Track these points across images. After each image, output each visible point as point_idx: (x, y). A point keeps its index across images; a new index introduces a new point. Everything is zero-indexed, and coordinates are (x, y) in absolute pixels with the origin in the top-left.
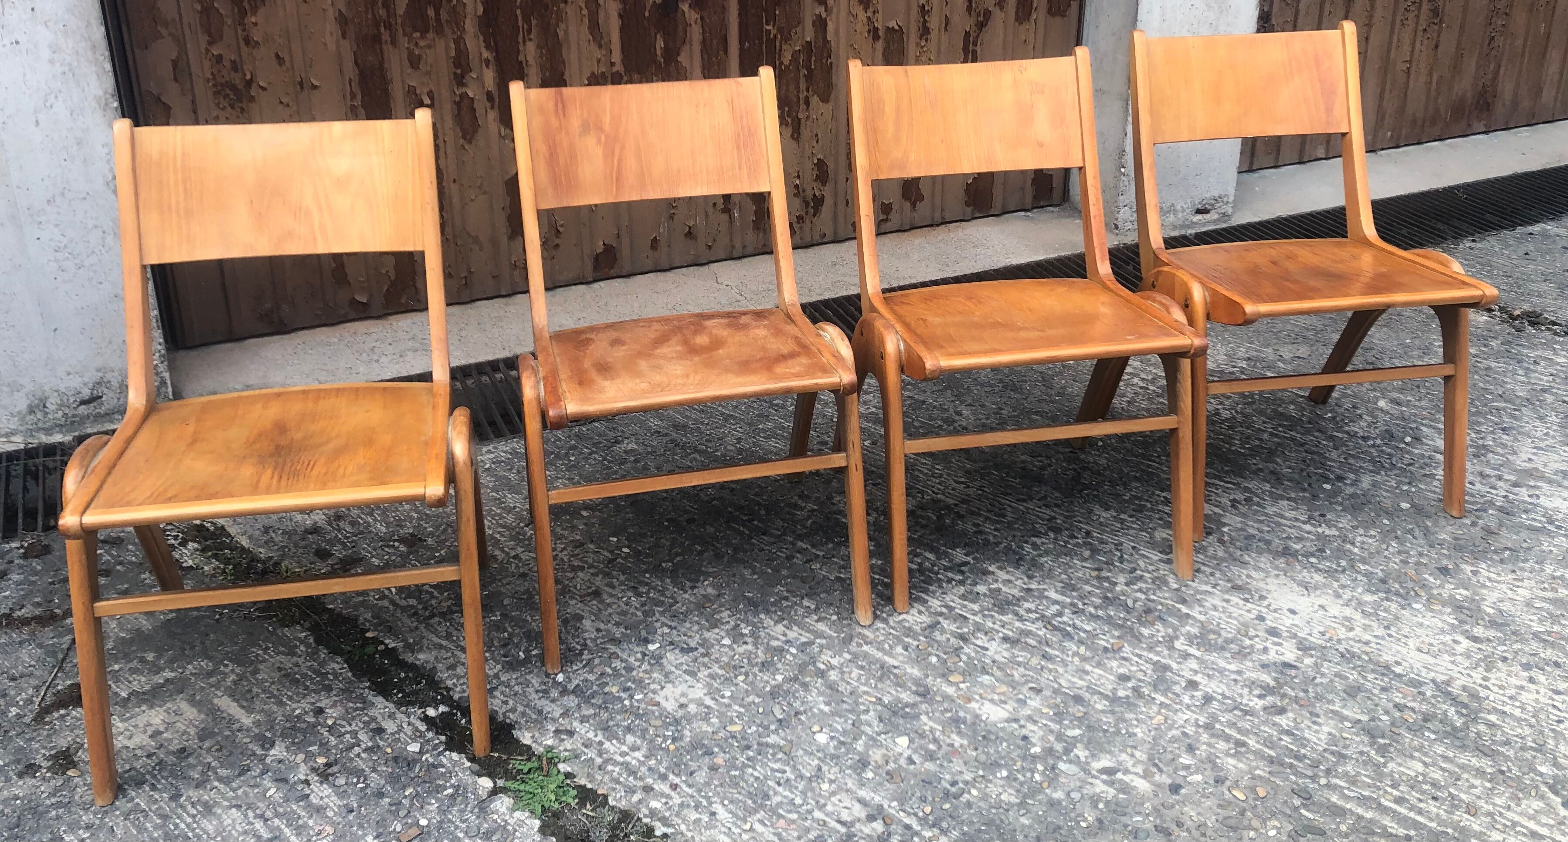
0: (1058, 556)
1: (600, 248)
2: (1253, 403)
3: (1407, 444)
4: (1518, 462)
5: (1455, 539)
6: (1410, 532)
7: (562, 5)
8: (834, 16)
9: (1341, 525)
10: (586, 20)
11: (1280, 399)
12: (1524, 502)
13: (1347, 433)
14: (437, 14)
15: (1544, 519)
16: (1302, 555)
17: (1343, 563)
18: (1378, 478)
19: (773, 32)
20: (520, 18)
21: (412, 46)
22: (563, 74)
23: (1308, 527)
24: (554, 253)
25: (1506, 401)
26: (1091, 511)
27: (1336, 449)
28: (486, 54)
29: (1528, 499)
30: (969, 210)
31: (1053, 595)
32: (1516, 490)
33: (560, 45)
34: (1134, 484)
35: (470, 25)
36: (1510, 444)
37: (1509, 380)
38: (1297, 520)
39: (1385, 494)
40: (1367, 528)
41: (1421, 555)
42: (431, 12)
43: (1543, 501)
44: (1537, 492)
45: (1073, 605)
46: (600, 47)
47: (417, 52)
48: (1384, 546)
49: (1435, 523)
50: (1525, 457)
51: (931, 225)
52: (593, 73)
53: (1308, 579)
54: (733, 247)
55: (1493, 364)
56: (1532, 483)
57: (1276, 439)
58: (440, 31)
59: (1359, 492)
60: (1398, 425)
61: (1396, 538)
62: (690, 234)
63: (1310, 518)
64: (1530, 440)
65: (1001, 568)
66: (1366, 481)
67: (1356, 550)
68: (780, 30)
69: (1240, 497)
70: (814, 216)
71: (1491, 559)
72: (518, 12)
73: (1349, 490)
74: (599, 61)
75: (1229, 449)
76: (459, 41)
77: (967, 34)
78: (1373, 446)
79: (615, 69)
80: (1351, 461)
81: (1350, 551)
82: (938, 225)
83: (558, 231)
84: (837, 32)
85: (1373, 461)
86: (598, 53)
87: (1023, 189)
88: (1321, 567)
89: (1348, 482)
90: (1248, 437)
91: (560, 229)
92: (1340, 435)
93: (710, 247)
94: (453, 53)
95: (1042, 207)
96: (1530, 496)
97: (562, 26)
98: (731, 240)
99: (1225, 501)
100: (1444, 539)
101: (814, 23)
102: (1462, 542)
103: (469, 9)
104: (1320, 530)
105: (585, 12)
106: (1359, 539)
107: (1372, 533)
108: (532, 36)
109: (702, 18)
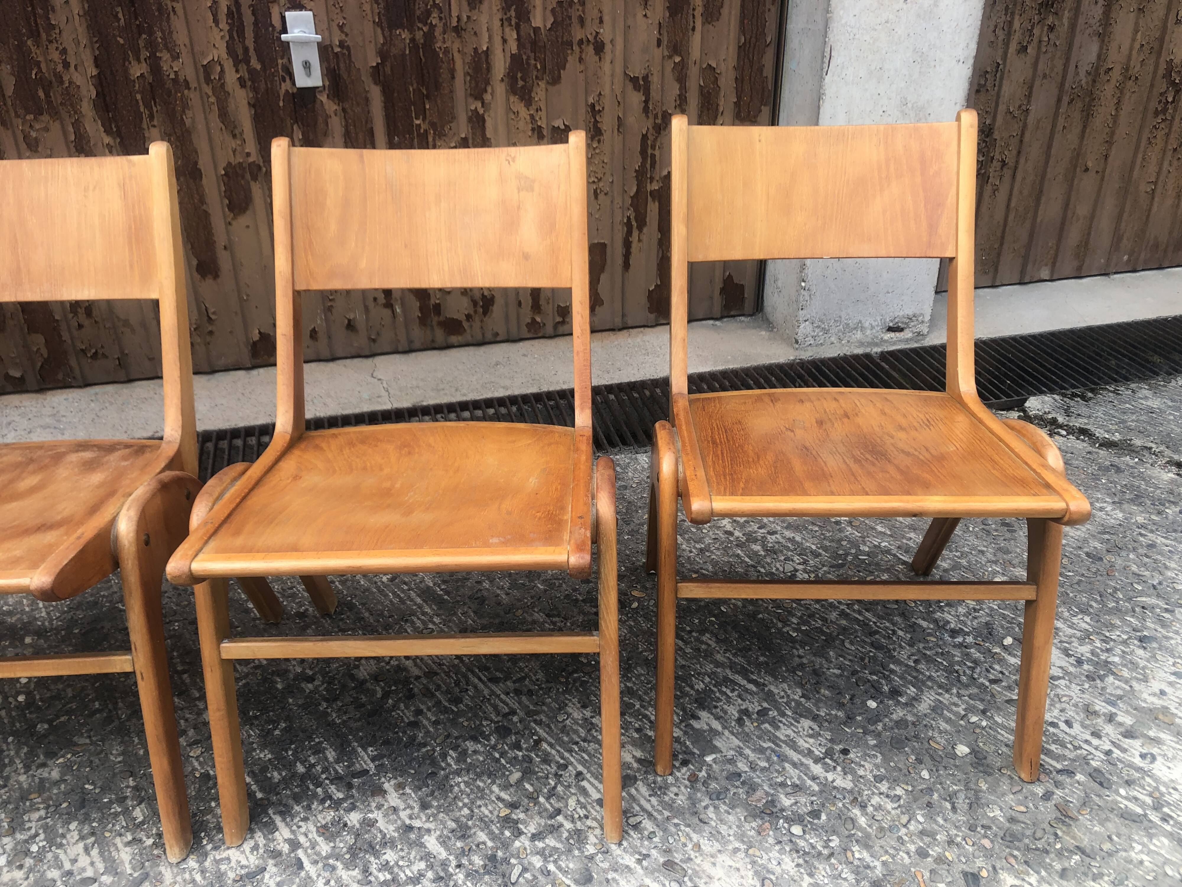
0: (479, 776)
1: (256, 337)
2: (842, 566)
3: (1005, 648)
4: (1145, 696)
5: (1012, 820)
6: (951, 797)
7: (186, 92)
8: (492, 113)
9: (861, 772)
10: (215, 108)
11: (877, 564)
12: (1131, 766)
13: (936, 621)
14: (47, 95)
15: (1149, 800)
16: (787, 819)
17: (835, 842)
18: (946, 698)
19: (423, 127)
20: (141, 103)
21: (27, 129)
22: (196, 163)
23: (817, 769)
24: (208, 339)
25: (1158, 596)
26: (562, 707)
27: (911, 645)
28: (107, 140)
29: (1138, 761)
30: (652, 316)
31: (432, 843)
32: (1127, 743)
33: (189, 132)
34: (640, 670)
35: (87, 109)
36: (1142, 663)
37: (1173, 565)
38: (810, 752)
39: (943, 725)
40: (895, 782)
41: (951, 842)
42: (41, 94)
43: (1159, 768)
44: (1155, 751)
45: (444, 864)
46: (234, 136)
47: (34, 134)
48: (904, 819)
49: (992, 790)
50: (1156, 686)
51: (613, 330)
52: (229, 164)
53: (773, 865)
54: (399, 341)
55: (1160, 540)
56: (1151, 734)
57: (844, 622)
58: (55, 114)
59: (910, 718)
60: (1004, 617)
61: (929, 805)
62: (350, 326)
63: (829, 753)
64: (1171, 661)
65: (400, 787)
66: (928, 700)
67: (862, 821)
68: (433, 125)
69: (754, 707)
70: (485, 313)
71: (1048, 868)
72: (139, 97)
73: (899, 713)
74: (234, 151)
75: (779, 631)
76: (77, 125)
77: (645, 137)
78: (961, 645)
79: (251, 160)
80: (922, 666)
81: (853, 820)
82: (620, 330)
83: (210, 319)
84: (496, 130)
85: (950, 671)
86: (234, 144)
87: (711, 298)
88: (802, 843)
89: (903, 700)
90: (812, 616)
91: (213, 317)
92: (924, 624)
93: (374, 341)
94: (72, 138)
95: (733, 316)
96: (1143, 756)
97: (189, 113)
98: (396, 335)
99: (733, 712)
100: (994, 819)
101: (470, 120)
102: (1017, 828)
103: (84, 92)
104: (830, 776)
105: (212, 99)
106: (876, 800)
107: (899, 791)
108: (155, 122)
109: (344, 110)
